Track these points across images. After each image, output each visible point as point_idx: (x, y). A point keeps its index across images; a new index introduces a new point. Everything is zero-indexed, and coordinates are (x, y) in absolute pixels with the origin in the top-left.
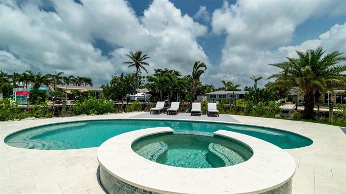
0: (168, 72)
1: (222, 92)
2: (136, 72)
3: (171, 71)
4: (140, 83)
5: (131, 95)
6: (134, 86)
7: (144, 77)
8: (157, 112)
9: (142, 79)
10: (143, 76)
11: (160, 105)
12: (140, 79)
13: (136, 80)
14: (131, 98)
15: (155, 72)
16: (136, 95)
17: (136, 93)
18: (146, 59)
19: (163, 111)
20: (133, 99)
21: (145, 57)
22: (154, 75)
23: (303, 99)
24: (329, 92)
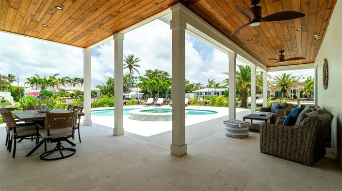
0: (158, 73)
1: (206, 90)
2: (129, 73)
3: (161, 72)
4: (133, 83)
5: (125, 94)
6: (128, 86)
7: (136, 78)
8: (148, 105)
9: (134, 79)
10: (135, 76)
11: (150, 100)
12: (133, 79)
13: (129, 80)
14: (125, 96)
15: (146, 72)
16: (130, 94)
17: (130, 92)
18: (138, 62)
19: (152, 104)
20: (127, 97)
21: (137, 60)
22: (146, 75)
23: (274, 94)
24: (292, 89)
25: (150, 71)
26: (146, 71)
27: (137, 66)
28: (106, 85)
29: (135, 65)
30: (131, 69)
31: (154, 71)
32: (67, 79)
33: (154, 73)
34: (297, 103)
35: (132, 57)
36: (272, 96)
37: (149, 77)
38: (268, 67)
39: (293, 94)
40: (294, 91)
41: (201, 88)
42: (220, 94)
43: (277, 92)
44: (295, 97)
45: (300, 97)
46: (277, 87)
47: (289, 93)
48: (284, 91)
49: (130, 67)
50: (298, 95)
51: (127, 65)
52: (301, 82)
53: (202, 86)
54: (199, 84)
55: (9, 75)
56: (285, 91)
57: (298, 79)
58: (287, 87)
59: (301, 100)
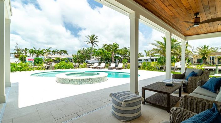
0: (111, 46)
1: (145, 58)
2: (92, 46)
10: (96, 49)
16: (91, 60)
21: (97, 38)
22: (103, 48)
23: (196, 61)
24: (211, 57)
25: (106, 45)
26: (103, 45)
27: (96, 41)
28: (76, 54)
29: (95, 41)
30: (92, 44)
31: (109, 45)
32: (56, 51)
33: (108, 46)
34: (215, 68)
35: (94, 36)
36: (194, 62)
37: (106, 49)
38: (186, 36)
39: (212, 61)
40: (213, 59)
41: (142, 56)
42: (155, 61)
43: (199, 59)
44: (214, 63)
45: (218, 63)
46: (199, 55)
47: (208, 60)
48: (204, 58)
49: (92, 43)
50: (216, 61)
51: (90, 41)
52: (219, 52)
53: (142, 55)
54: (141, 54)
55: (25, 48)
56: (206, 58)
57: (216, 50)
58: (207, 56)
59: (219, 65)
